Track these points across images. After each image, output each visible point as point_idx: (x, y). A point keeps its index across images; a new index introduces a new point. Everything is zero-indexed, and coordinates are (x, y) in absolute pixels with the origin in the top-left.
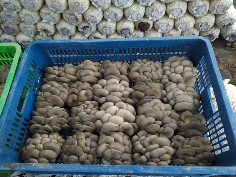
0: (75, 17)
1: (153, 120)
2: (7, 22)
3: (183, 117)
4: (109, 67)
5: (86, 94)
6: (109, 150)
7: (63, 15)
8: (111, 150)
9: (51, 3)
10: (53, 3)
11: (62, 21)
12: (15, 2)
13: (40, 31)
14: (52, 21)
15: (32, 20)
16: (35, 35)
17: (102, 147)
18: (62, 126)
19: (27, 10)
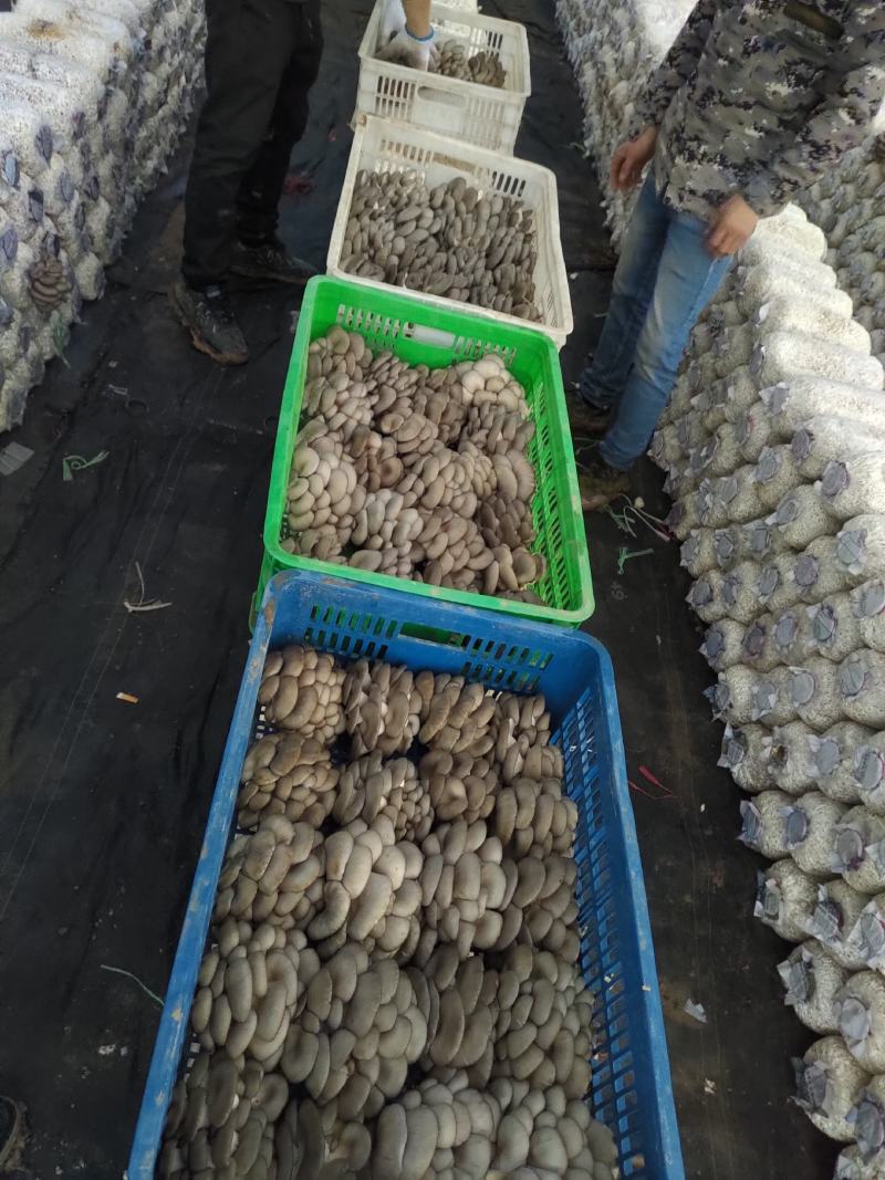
0: (860, 854)
1: (348, 989)
2: (775, 626)
3: (352, 1131)
4: (548, 870)
5: (454, 799)
6: (273, 842)
7: (856, 808)
8: (270, 847)
9: (877, 751)
10: (879, 756)
11: (838, 811)
12: (845, 637)
13: (777, 736)
14: (819, 769)
15: (804, 701)
16: (759, 722)
17: (283, 828)
18: (360, 738)
19: (833, 679)
